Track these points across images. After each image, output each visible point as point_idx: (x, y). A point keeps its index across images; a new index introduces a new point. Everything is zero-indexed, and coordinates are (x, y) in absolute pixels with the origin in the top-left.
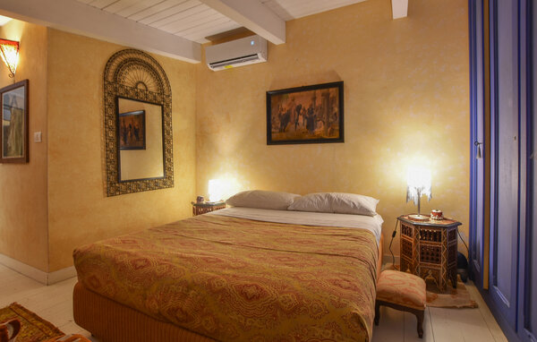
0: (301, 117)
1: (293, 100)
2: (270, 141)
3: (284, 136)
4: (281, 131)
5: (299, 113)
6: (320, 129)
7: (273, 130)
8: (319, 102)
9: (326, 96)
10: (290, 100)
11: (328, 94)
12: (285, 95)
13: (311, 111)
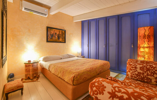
0: (56, 36)
1: (54, 31)
2: (47, 41)
3: (52, 40)
4: (51, 39)
5: (56, 35)
6: (61, 40)
7: (48, 38)
8: (61, 33)
9: (62, 32)
10: (53, 31)
11: (63, 32)
12: (52, 29)
13: (59, 35)
